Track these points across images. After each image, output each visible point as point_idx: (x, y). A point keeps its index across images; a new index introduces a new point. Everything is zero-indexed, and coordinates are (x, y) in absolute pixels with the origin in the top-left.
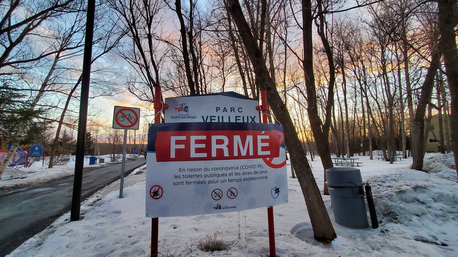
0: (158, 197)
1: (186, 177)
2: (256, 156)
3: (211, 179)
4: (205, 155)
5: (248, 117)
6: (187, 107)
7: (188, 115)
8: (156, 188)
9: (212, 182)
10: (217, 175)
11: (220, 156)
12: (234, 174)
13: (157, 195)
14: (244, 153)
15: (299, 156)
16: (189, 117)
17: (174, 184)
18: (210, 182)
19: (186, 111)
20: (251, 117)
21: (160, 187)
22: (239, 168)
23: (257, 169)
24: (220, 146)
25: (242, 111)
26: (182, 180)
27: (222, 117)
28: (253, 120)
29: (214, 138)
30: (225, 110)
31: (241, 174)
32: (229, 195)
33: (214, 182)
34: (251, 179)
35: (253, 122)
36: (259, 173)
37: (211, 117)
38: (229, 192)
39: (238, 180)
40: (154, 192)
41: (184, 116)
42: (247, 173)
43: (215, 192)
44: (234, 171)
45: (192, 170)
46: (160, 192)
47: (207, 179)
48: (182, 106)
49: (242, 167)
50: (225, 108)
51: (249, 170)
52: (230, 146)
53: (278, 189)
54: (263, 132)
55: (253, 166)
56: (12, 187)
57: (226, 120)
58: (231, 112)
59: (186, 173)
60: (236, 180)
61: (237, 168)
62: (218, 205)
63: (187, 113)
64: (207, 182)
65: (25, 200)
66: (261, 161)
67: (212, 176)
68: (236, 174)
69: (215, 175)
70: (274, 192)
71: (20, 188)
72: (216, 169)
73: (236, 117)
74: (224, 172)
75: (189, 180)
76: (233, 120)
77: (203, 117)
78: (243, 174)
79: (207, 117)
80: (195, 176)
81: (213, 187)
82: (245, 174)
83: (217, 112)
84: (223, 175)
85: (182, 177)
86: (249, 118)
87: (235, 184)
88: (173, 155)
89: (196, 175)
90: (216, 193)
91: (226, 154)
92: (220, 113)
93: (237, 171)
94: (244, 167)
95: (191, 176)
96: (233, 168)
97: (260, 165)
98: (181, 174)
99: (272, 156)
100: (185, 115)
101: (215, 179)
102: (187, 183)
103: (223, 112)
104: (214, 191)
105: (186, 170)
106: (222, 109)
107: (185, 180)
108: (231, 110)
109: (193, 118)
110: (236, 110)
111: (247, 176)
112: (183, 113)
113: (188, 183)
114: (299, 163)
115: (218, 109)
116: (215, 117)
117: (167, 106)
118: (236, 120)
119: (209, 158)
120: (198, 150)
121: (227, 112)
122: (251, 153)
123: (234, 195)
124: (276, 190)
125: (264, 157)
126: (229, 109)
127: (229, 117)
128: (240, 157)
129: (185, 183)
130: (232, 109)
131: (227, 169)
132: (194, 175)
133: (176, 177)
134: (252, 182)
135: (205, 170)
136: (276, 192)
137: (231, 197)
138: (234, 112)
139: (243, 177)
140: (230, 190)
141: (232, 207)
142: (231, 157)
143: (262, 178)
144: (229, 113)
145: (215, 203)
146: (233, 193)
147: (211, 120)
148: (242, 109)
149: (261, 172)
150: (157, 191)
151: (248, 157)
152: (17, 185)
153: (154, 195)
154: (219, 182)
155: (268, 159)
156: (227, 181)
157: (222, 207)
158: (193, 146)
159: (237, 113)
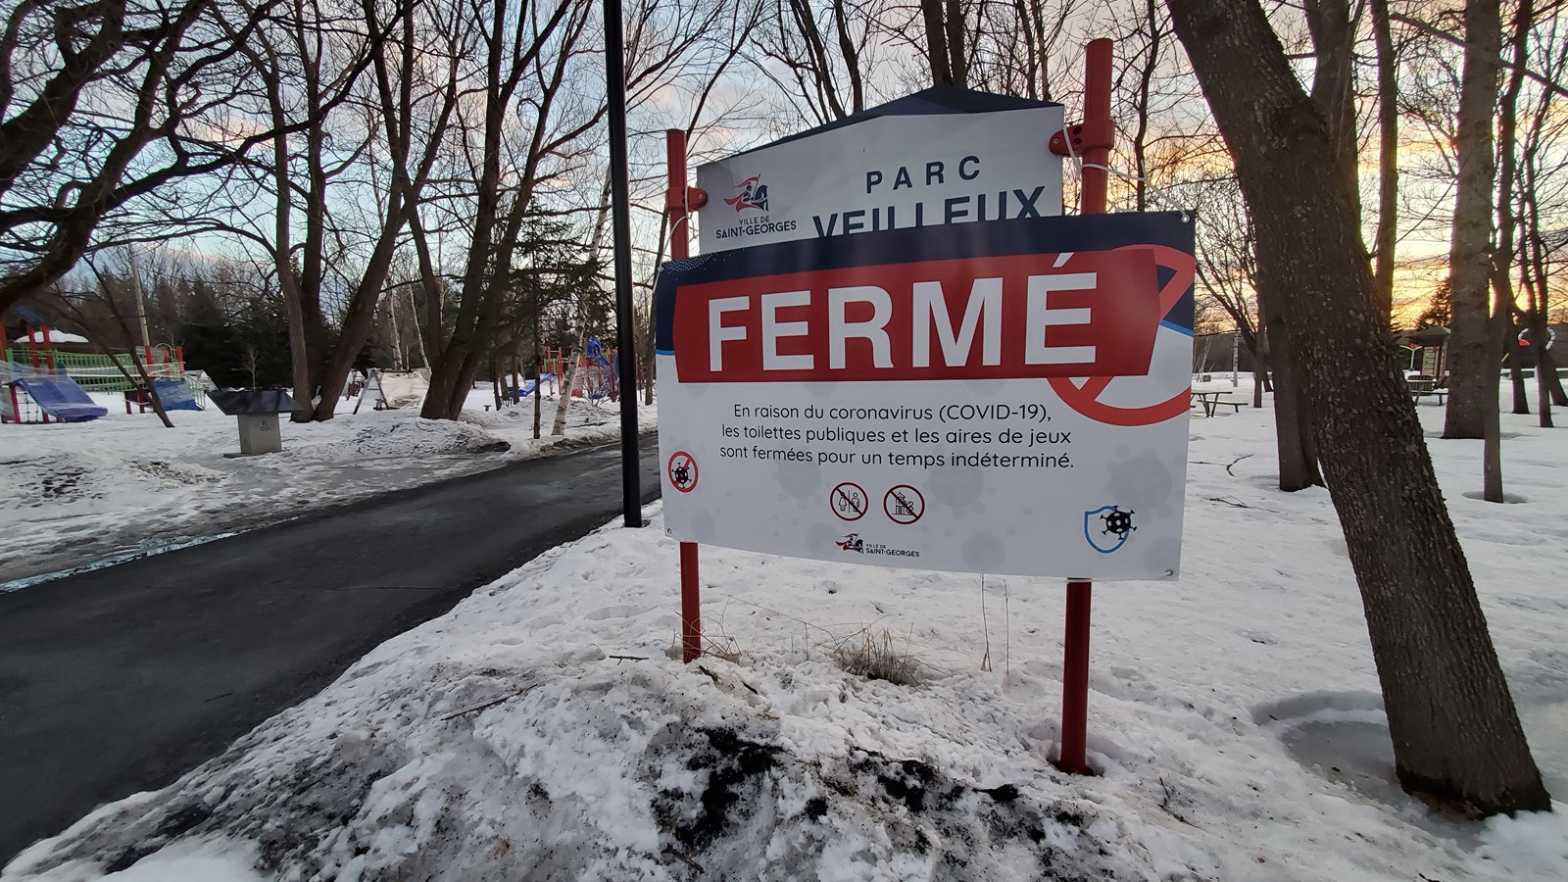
0: (688, 485)
1: (753, 433)
2: (1014, 365)
3: (828, 447)
4: (806, 362)
5: (1003, 196)
6: (763, 189)
7: (767, 219)
8: (683, 460)
9: (833, 458)
10: (850, 436)
11: (860, 364)
12: (911, 436)
13: (686, 479)
14: (956, 354)
15: (1347, 373)
16: (771, 227)
17: (724, 452)
18: (824, 457)
19: (761, 206)
20: (1019, 193)
21: (690, 459)
22: (935, 414)
23: (1015, 424)
24: (858, 330)
25: (977, 173)
26: (741, 442)
27: (891, 210)
28: (1028, 204)
29: (838, 298)
30: (903, 178)
31: (942, 437)
32: (892, 510)
33: (839, 457)
34: (985, 461)
35: (1028, 215)
36: (1026, 439)
37: (847, 216)
38: (891, 500)
39: (930, 461)
40: (677, 472)
41: (753, 225)
42: (969, 437)
43: (842, 494)
44: (910, 424)
45: (767, 412)
46: (691, 473)
47: (816, 447)
48: (749, 188)
49: (946, 409)
50: (903, 170)
51: (976, 425)
52: (900, 329)
53: (1124, 516)
54: (1063, 258)
55: (997, 411)
56: (578, 443)
57: (905, 220)
58: (929, 183)
59: (755, 422)
60: (918, 459)
61: (927, 414)
62: (851, 536)
63: (764, 213)
64: (816, 458)
65: (586, 470)
66: (1039, 390)
67: (831, 435)
68: (922, 437)
69: (840, 435)
70: (1103, 525)
71: (590, 445)
72: (843, 414)
73: (949, 203)
74: (872, 424)
75: (764, 444)
76: (934, 217)
77: (817, 220)
78: (951, 438)
79: (834, 217)
80: (778, 432)
81: (834, 474)
82: (956, 437)
83: (869, 191)
84: (870, 436)
85: (741, 432)
86: (1012, 200)
87: (914, 474)
88: (716, 364)
89: (781, 430)
90: (845, 498)
91: (882, 358)
92: (883, 196)
93: (924, 426)
94: (955, 412)
95: (767, 433)
96: (910, 413)
97: (1033, 409)
98: (740, 423)
99: (1100, 372)
100: (759, 220)
101: (842, 447)
102: (757, 453)
103: (896, 188)
104: (837, 488)
105: (752, 412)
106: (889, 178)
107: (749, 443)
108: (929, 174)
109: (784, 228)
110: (951, 171)
111: (968, 448)
112: (752, 213)
113: (762, 454)
114: (1340, 411)
115: (873, 179)
116: (862, 213)
117: (701, 196)
118: (949, 214)
119: (822, 373)
120: (785, 346)
121: (910, 186)
122: (992, 356)
123: (912, 513)
124: (1111, 518)
125: (1056, 374)
126: (917, 175)
127: (919, 207)
128: (938, 370)
129: (750, 452)
130: (935, 171)
131: (884, 414)
132: (775, 430)
133: (727, 431)
134: (991, 472)
135: (809, 413)
136: (1113, 529)
137: (897, 517)
138: (941, 181)
139: (949, 450)
140: (896, 491)
141: (903, 553)
142: (902, 369)
143: (1043, 462)
144: (920, 191)
145: (844, 531)
146: (905, 505)
147: (847, 226)
148: (976, 160)
149: (1040, 437)
150: (684, 470)
151: (974, 369)
152: (585, 439)
153: (679, 480)
154: (857, 459)
155: (1079, 382)
156: (886, 459)
157: (865, 547)
158: (772, 330)
159: (954, 186)
